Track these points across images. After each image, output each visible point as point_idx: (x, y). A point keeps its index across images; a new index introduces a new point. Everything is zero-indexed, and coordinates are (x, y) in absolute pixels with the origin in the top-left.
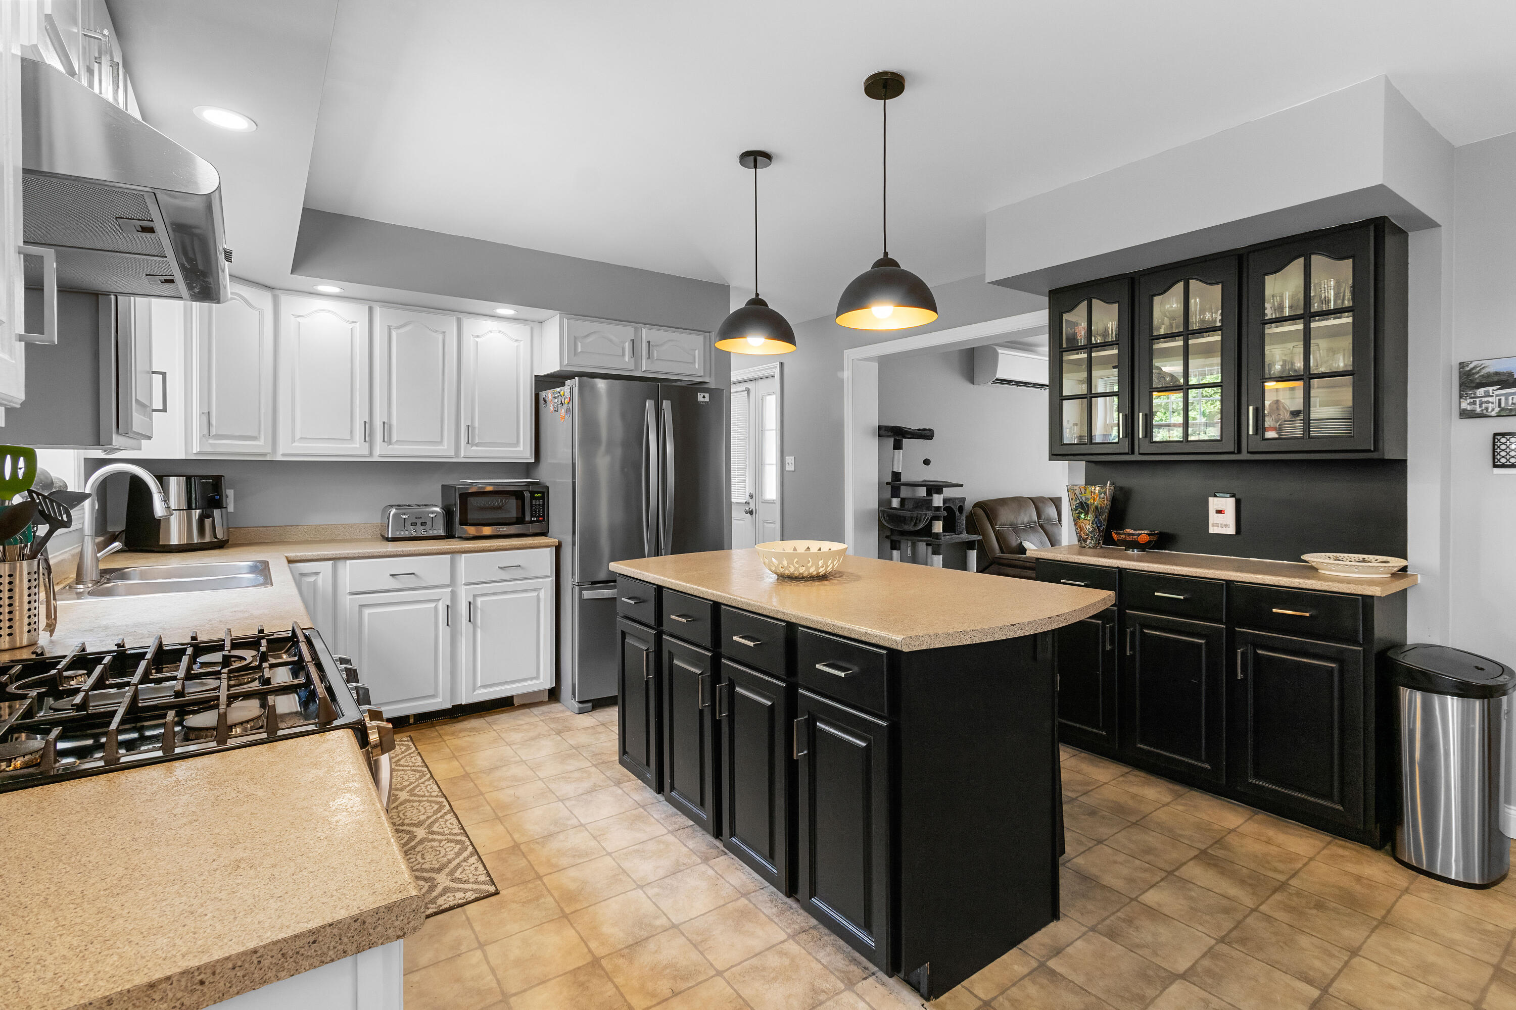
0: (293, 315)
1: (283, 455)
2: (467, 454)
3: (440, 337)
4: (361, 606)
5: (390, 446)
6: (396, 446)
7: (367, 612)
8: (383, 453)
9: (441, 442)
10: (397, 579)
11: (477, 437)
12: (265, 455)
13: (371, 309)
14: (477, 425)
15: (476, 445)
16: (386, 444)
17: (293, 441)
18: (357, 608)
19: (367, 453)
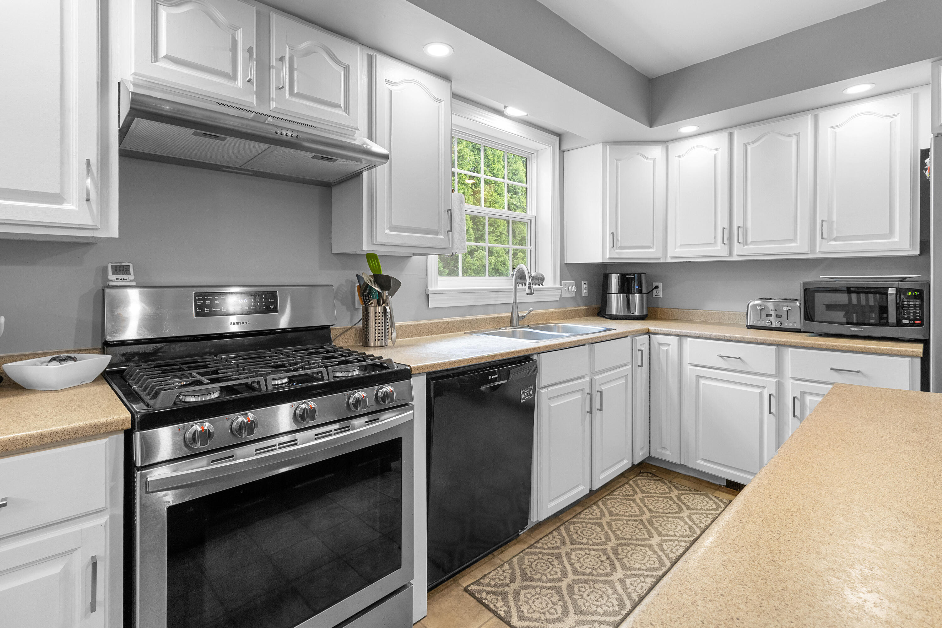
0: (676, 157)
1: (672, 258)
2: (822, 250)
3: (794, 140)
4: (698, 377)
5: (746, 247)
6: (751, 246)
7: (702, 382)
8: (741, 253)
9: (794, 240)
10: (725, 360)
11: (835, 232)
12: (659, 258)
13: (731, 135)
14: (835, 218)
15: (835, 240)
16: (741, 245)
17: (676, 248)
18: (694, 378)
19: (726, 253)
